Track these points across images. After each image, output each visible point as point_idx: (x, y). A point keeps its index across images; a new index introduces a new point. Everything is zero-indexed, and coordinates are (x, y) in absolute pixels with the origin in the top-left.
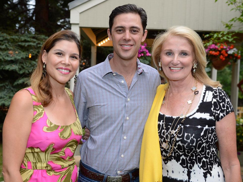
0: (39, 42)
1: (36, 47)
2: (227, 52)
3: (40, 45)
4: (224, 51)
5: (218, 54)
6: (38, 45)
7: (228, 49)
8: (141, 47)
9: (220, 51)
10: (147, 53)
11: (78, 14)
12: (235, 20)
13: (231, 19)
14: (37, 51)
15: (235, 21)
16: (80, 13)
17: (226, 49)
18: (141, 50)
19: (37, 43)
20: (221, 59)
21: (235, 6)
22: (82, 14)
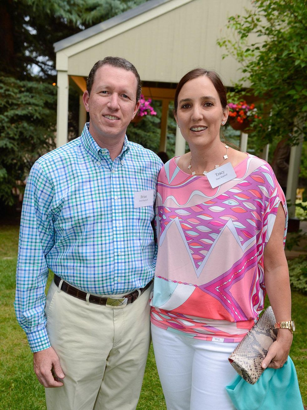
0: (8, 88)
1: (4, 95)
2: (245, 113)
3: (9, 93)
4: (242, 112)
5: (235, 116)
6: (7, 93)
7: (247, 110)
8: (144, 103)
9: (238, 112)
10: (151, 111)
11: (67, 59)
12: (245, 79)
13: (241, 78)
14: (5, 100)
15: (245, 81)
16: (69, 57)
17: (245, 109)
18: (144, 108)
19: (4, 89)
20: (239, 122)
21: (243, 65)
22: (72, 59)
